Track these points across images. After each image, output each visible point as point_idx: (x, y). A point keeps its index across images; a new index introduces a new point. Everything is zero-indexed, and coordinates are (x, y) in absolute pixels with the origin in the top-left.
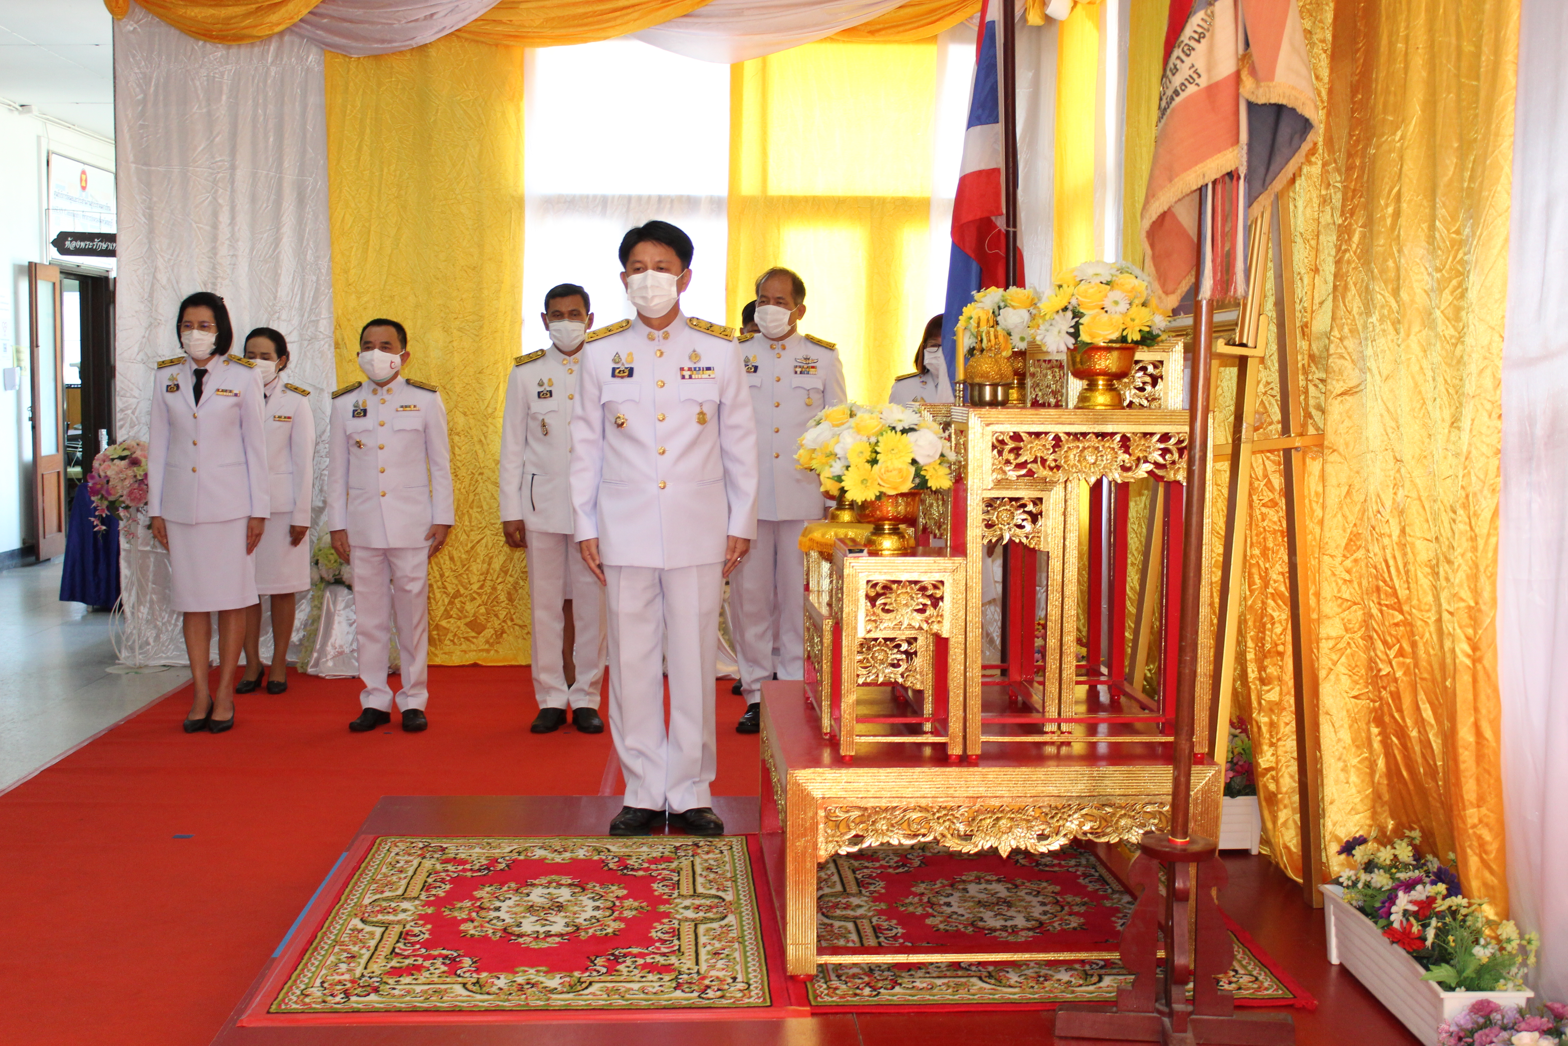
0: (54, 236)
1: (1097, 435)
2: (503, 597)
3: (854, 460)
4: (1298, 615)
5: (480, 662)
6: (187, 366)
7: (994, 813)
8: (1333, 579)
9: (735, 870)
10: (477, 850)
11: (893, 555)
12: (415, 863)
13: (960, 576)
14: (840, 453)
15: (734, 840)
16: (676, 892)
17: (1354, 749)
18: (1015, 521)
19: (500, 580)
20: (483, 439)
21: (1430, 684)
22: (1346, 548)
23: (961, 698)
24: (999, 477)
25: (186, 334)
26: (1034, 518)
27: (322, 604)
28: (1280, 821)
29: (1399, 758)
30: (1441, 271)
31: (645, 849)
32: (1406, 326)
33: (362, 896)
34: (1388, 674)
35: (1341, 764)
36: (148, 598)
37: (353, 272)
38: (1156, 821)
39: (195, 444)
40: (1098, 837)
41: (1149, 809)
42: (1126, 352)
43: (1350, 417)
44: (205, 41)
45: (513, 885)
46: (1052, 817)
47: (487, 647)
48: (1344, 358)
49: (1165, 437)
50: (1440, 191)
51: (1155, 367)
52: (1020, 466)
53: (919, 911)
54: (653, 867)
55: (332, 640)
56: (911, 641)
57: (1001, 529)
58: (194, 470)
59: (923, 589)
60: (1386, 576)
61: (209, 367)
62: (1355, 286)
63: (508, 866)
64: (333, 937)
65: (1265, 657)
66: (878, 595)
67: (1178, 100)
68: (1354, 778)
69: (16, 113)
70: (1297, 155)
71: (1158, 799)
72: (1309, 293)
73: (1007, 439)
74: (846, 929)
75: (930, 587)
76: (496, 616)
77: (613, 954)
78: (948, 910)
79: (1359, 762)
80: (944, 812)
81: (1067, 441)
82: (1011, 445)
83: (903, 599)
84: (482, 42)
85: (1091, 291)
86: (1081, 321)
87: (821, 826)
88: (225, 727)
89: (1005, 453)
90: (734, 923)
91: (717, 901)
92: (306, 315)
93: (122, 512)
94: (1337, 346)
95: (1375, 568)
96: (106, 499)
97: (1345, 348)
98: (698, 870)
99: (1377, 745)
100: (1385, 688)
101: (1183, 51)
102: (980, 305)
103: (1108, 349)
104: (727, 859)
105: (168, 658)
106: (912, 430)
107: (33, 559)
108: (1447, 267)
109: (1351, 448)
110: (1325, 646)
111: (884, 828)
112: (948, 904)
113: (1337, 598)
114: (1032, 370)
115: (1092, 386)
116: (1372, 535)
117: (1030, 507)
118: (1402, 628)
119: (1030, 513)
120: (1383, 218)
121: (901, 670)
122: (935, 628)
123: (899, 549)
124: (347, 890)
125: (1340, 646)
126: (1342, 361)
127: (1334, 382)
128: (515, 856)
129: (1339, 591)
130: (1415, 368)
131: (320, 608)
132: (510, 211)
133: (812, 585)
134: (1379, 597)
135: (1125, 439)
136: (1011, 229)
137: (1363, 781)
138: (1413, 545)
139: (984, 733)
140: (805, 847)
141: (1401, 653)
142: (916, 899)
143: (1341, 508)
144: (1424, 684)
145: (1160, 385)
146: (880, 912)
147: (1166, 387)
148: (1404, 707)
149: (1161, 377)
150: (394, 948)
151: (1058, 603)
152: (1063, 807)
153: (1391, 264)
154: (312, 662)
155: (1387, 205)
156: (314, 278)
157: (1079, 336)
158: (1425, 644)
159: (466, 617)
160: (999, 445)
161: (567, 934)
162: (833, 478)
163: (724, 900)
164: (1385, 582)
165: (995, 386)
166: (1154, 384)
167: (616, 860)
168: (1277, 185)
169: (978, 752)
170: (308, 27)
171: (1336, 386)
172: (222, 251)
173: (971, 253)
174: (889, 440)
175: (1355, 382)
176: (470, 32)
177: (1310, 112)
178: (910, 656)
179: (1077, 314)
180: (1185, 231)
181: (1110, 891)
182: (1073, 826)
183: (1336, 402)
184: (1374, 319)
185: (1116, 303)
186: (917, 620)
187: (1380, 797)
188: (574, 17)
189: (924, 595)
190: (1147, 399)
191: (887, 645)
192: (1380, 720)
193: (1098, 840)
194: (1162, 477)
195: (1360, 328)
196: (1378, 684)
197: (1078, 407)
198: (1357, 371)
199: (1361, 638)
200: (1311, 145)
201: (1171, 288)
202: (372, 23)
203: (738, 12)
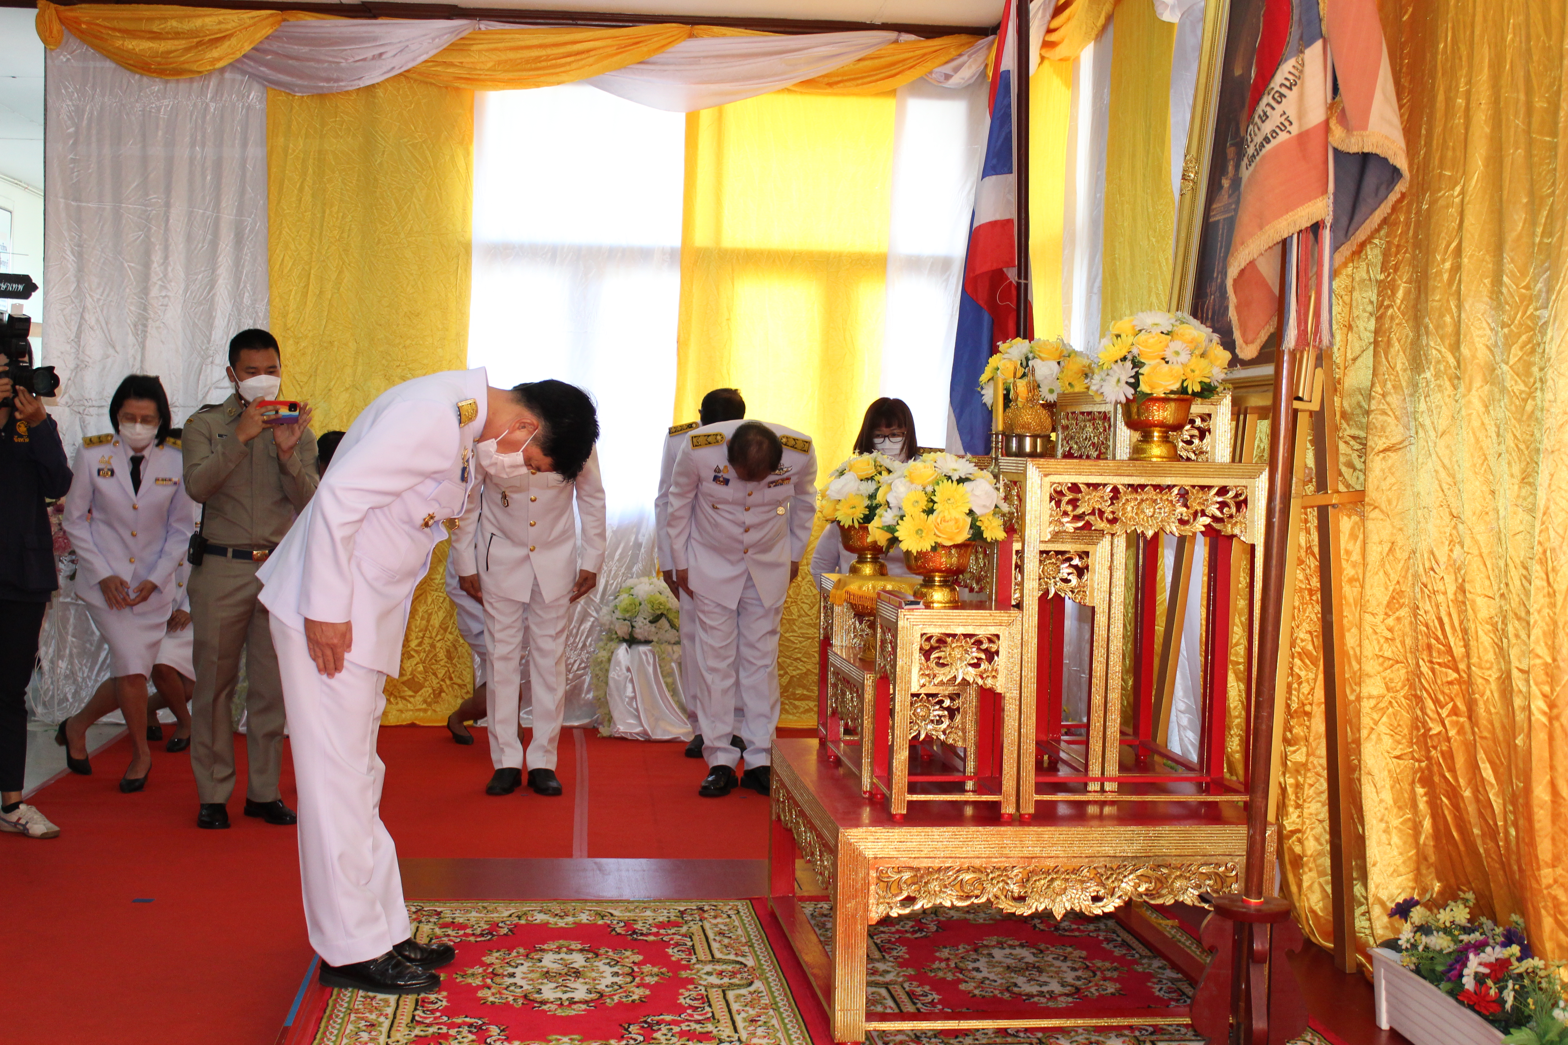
1: (1156, 487)
2: (442, 656)
3: (908, 509)
5: (418, 723)
7: (1049, 874)
8: (1374, 637)
9: (749, 935)
10: (474, 914)
11: (945, 608)
13: (1016, 629)
14: (893, 503)
15: (739, 904)
16: (694, 957)
17: (1395, 810)
18: (1060, 575)
19: (439, 637)
21: (1491, 743)
22: (1388, 605)
23: (1015, 755)
24: (1057, 529)
26: (1080, 572)
28: (1305, 884)
29: (1449, 818)
30: (1509, 326)
31: (648, 913)
32: (1467, 380)
34: (1440, 733)
35: (1383, 825)
36: (68, 650)
37: (291, 316)
38: (1211, 882)
40: (1154, 899)
41: (1204, 870)
42: (1183, 404)
43: (1393, 474)
44: (142, 75)
45: (522, 950)
46: (1107, 878)
47: (425, 706)
48: (1386, 414)
49: (1223, 491)
50: (1507, 247)
51: (1203, 420)
52: (1077, 518)
53: (950, 977)
54: (662, 932)
57: (1047, 583)
59: (979, 643)
60: (1439, 634)
62: (1399, 342)
63: (510, 930)
64: (346, 1005)
65: (1292, 717)
66: (933, 649)
67: (1268, 147)
68: (1396, 839)
70: (1382, 206)
71: (1214, 860)
72: (1342, 349)
73: (1065, 491)
74: (880, 995)
75: (985, 641)
76: (435, 674)
77: (645, 1022)
78: (979, 976)
79: (1401, 823)
80: (997, 873)
81: (1125, 493)
82: (1070, 496)
83: (957, 653)
84: (432, 84)
85: (1151, 341)
86: (1141, 371)
87: (873, 887)
89: (1063, 503)
90: (762, 988)
91: (738, 966)
94: (1379, 403)
95: (1427, 626)
97: (1388, 404)
98: (711, 936)
99: (1422, 805)
100: (1435, 748)
101: (1273, 98)
102: (1006, 356)
103: (1166, 400)
104: (737, 923)
106: (967, 479)
108: (1516, 322)
109: (1395, 504)
110: (1366, 705)
111: (937, 889)
112: (977, 970)
113: (1378, 656)
114: (1064, 422)
115: (1147, 438)
116: (1423, 592)
117: (1076, 561)
118: (1456, 687)
119: (1076, 567)
120: (1439, 273)
121: (944, 726)
122: (989, 683)
123: (951, 602)
125: (1382, 705)
126: (1385, 418)
127: (1376, 438)
128: (516, 920)
129: (1381, 649)
130: (1476, 424)
132: (458, 256)
134: (1431, 655)
135: (1184, 493)
136: (1023, 281)
137: (1405, 843)
138: (1473, 602)
139: (1037, 793)
140: (856, 909)
141: (1455, 711)
142: (943, 965)
143: (1383, 565)
144: (1484, 743)
145: (1208, 438)
146: (911, 978)
147: (1214, 441)
148: (1458, 766)
149: (1209, 431)
150: (414, 1016)
151: (1103, 660)
152: (1119, 867)
153: (1448, 319)
155: (1444, 261)
157: (1139, 385)
158: (1486, 702)
160: (1056, 497)
161: (592, 1001)
162: (882, 529)
163: (746, 966)
164: (1437, 639)
165: (1034, 437)
166: (1202, 437)
167: (623, 923)
168: (1361, 235)
169: (1032, 811)
170: (252, 64)
171: (1378, 443)
172: (154, 292)
173: (981, 302)
174: (945, 490)
175: (1399, 438)
176: (420, 74)
177: (1401, 162)
178: (952, 713)
179: (1137, 364)
180: (1264, 280)
181: (1137, 956)
182: (1128, 888)
183: (1378, 459)
184: (1428, 375)
185: (1177, 353)
186: (971, 674)
187: (1426, 859)
188: (528, 61)
189: (979, 649)
190: (1194, 452)
191: (929, 701)
192: (1427, 781)
193: (1153, 902)
194: (1219, 531)
195: (1404, 384)
196: (1426, 743)
197: (1130, 459)
198: (1400, 427)
199: (1404, 697)
200: (1399, 196)
201: (1250, 337)
202: (318, 61)
203: (695, 60)
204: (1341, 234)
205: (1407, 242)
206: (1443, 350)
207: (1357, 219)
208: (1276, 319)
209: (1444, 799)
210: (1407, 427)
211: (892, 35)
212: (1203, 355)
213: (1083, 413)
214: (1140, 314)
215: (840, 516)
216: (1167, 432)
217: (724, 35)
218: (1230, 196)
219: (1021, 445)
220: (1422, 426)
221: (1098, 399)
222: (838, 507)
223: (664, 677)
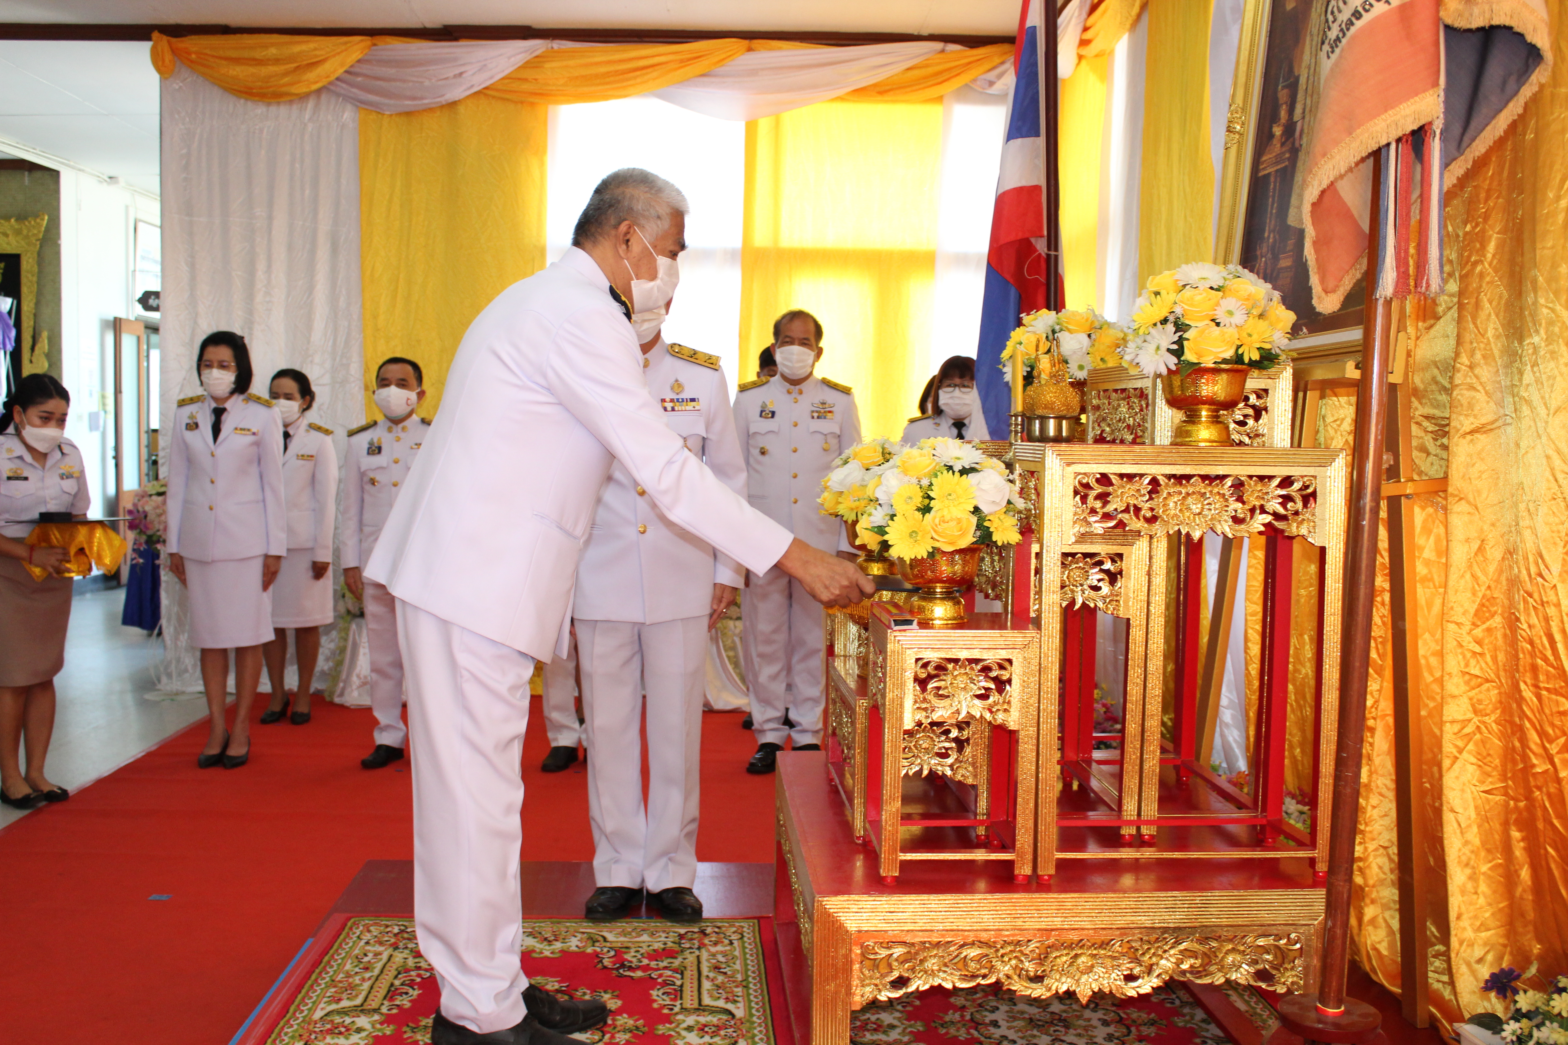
0: (139, 295)
1: (1204, 478)
3: (900, 507)
4: (1405, 690)
6: (206, 404)
7: (1073, 949)
8: (1460, 651)
9: (747, 970)
11: (947, 627)
12: (385, 956)
13: (1033, 652)
14: (883, 499)
15: (745, 924)
16: (678, 1003)
17: (1483, 854)
18: (1089, 582)
22: (1476, 614)
23: (1032, 805)
24: (1082, 530)
25: (205, 372)
26: (1113, 577)
27: (347, 635)
28: (1366, 918)
29: (1556, 873)
33: (312, 1010)
34: (1546, 772)
35: (1468, 871)
37: (382, 317)
38: (1269, 957)
40: (1200, 977)
41: (1261, 942)
42: (1237, 375)
43: (1482, 460)
44: (246, 99)
46: (1143, 954)
48: (1475, 389)
49: (1287, 482)
51: (1259, 397)
52: (1107, 516)
53: (963, 1035)
54: (653, 964)
55: (357, 670)
56: (961, 726)
57: (1072, 591)
58: (211, 509)
59: (986, 669)
60: (1549, 653)
61: (228, 405)
62: (1491, 304)
66: (930, 677)
67: (1359, 24)
68: (1483, 888)
69: (105, 184)
71: (1273, 930)
73: (1093, 483)
75: (995, 667)
78: (997, 1033)
79: (1490, 869)
80: (1009, 948)
81: (1167, 485)
82: (1098, 489)
83: (961, 681)
84: (508, 100)
85: (1198, 298)
86: (1186, 335)
87: (856, 966)
88: (238, 763)
89: (1090, 499)
91: (725, 1017)
92: (338, 359)
94: (1466, 376)
95: (1531, 642)
96: (145, 533)
97: (1477, 377)
98: (705, 970)
99: (1519, 852)
100: (1539, 788)
102: (1030, 329)
103: (1215, 371)
104: (737, 953)
106: (973, 470)
107: (114, 583)
109: (1484, 496)
110: (1449, 730)
111: (935, 968)
112: (995, 1024)
113: (1464, 673)
114: (1095, 402)
115: (1192, 418)
116: (1525, 602)
117: (1108, 565)
119: (1107, 572)
120: (1552, 215)
121: (950, 761)
122: (1000, 717)
123: (954, 619)
124: (300, 997)
125: (1467, 730)
126: (1472, 393)
127: (1462, 418)
129: (1467, 665)
131: (346, 640)
132: (533, 260)
133: (838, 649)
134: (1536, 677)
135: (1238, 485)
136: (1052, 253)
137: (1494, 892)
139: (1059, 849)
140: (836, 992)
142: (957, 1016)
143: (1470, 567)
145: (1265, 418)
147: (1271, 421)
149: (1266, 409)
151: (1140, 681)
152: (1157, 940)
154: (338, 692)
156: (346, 324)
157: (1183, 353)
160: (1082, 491)
162: (871, 529)
163: (733, 1016)
164: (1545, 659)
165: (1059, 418)
166: (1257, 417)
167: (612, 953)
168: (1480, 146)
169: (1052, 871)
170: (344, 85)
171: (1463, 423)
172: (259, 298)
173: (1008, 277)
174: (945, 483)
175: (1489, 418)
176: (497, 90)
177: (1541, 39)
178: (961, 744)
179: (1180, 327)
180: (1348, 210)
181: (1177, 1002)
182: (1169, 965)
183: (1464, 442)
184: (1536, 339)
185: (1230, 313)
186: (977, 708)
187: (1522, 915)
188: (597, 76)
189: (987, 676)
190: (1248, 435)
191: (933, 731)
192: (1527, 824)
193: (1199, 981)
194: (1282, 531)
195: (1496, 353)
196: (1526, 781)
197: (1172, 444)
198: (1492, 404)
199: (1495, 721)
200: (1535, 88)
201: (1331, 285)
202: (404, 81)
203: (753, 72)
204: (1453, 146)
205: (1500, 184)
206: (1558, 308)
207: (1473, 125)
208: (1365, 261)
209: (1550, 850)
210: (1500, 404)
211: (939, 45)
212: (1261, 316)
213: (1116, 391)
214: (1184, 266)
215: (842, 509)
216: (1217, 411)
217: (780, 49)
218: (1283, 144)
219: (1043, 428)
220: (1528, 402)
221: (1133, 372)
222: (840, 500)
223: (726, 650)
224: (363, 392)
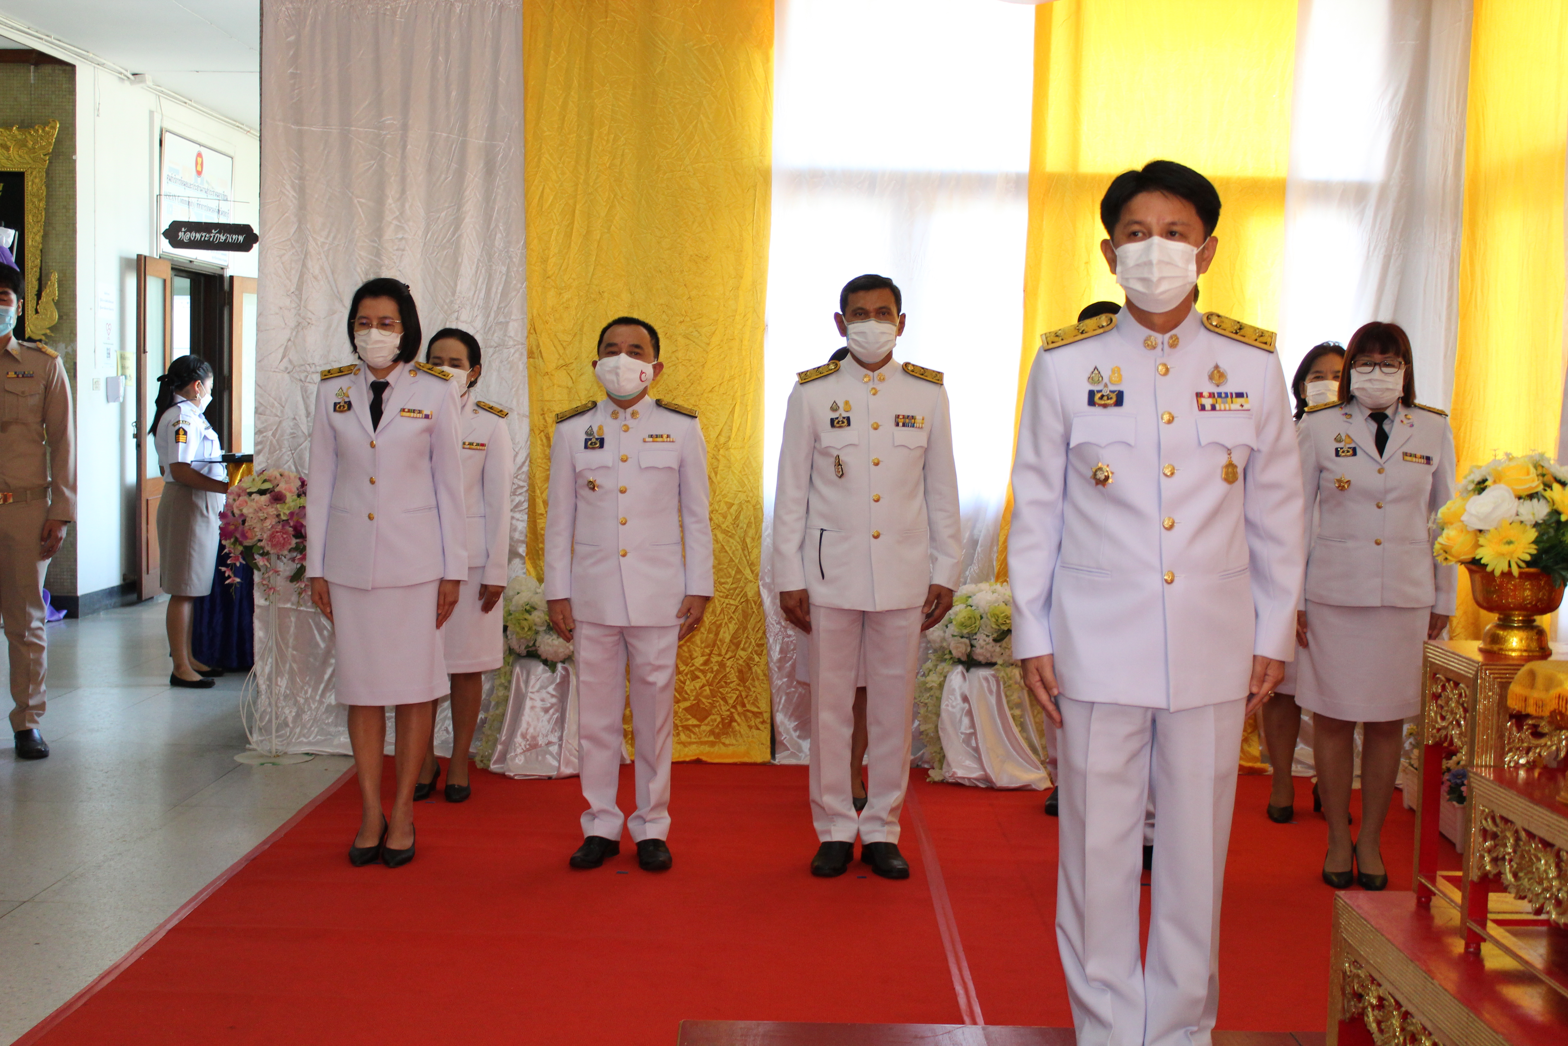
0: (165, 226)
2: (733, 677)
5: (704, 758)
19: (729, 654)
20: (713, 475)
25: (361, 336)
27: (510, 682)
36: (288, 666)
37: (552, 260)
39: (372, 482)
47: (712, 738)
55: (522, 729)
58: (371, 518)
61: (390, 378)
69: (127, 83)
76: (724, 699)
88: (402, 859)
92: (492, 315)
93: (260, 561)
96: (241, 544)
105: (310, 743)
107: (134, 597)
131: (508, 690)
132: (755, 186)
154: (496, 756)
156: (504, 269)
159: (685, 700)
172: (389, 233)
222: (1481, 541)
223: (1011, 708)
224: (525, 358)
